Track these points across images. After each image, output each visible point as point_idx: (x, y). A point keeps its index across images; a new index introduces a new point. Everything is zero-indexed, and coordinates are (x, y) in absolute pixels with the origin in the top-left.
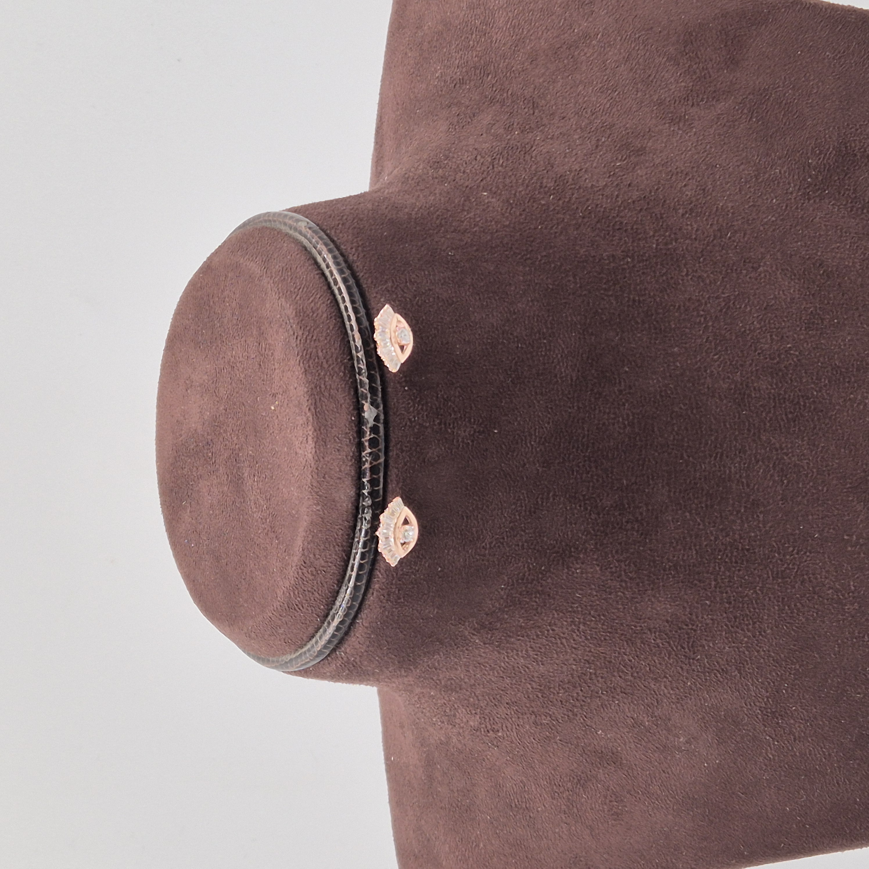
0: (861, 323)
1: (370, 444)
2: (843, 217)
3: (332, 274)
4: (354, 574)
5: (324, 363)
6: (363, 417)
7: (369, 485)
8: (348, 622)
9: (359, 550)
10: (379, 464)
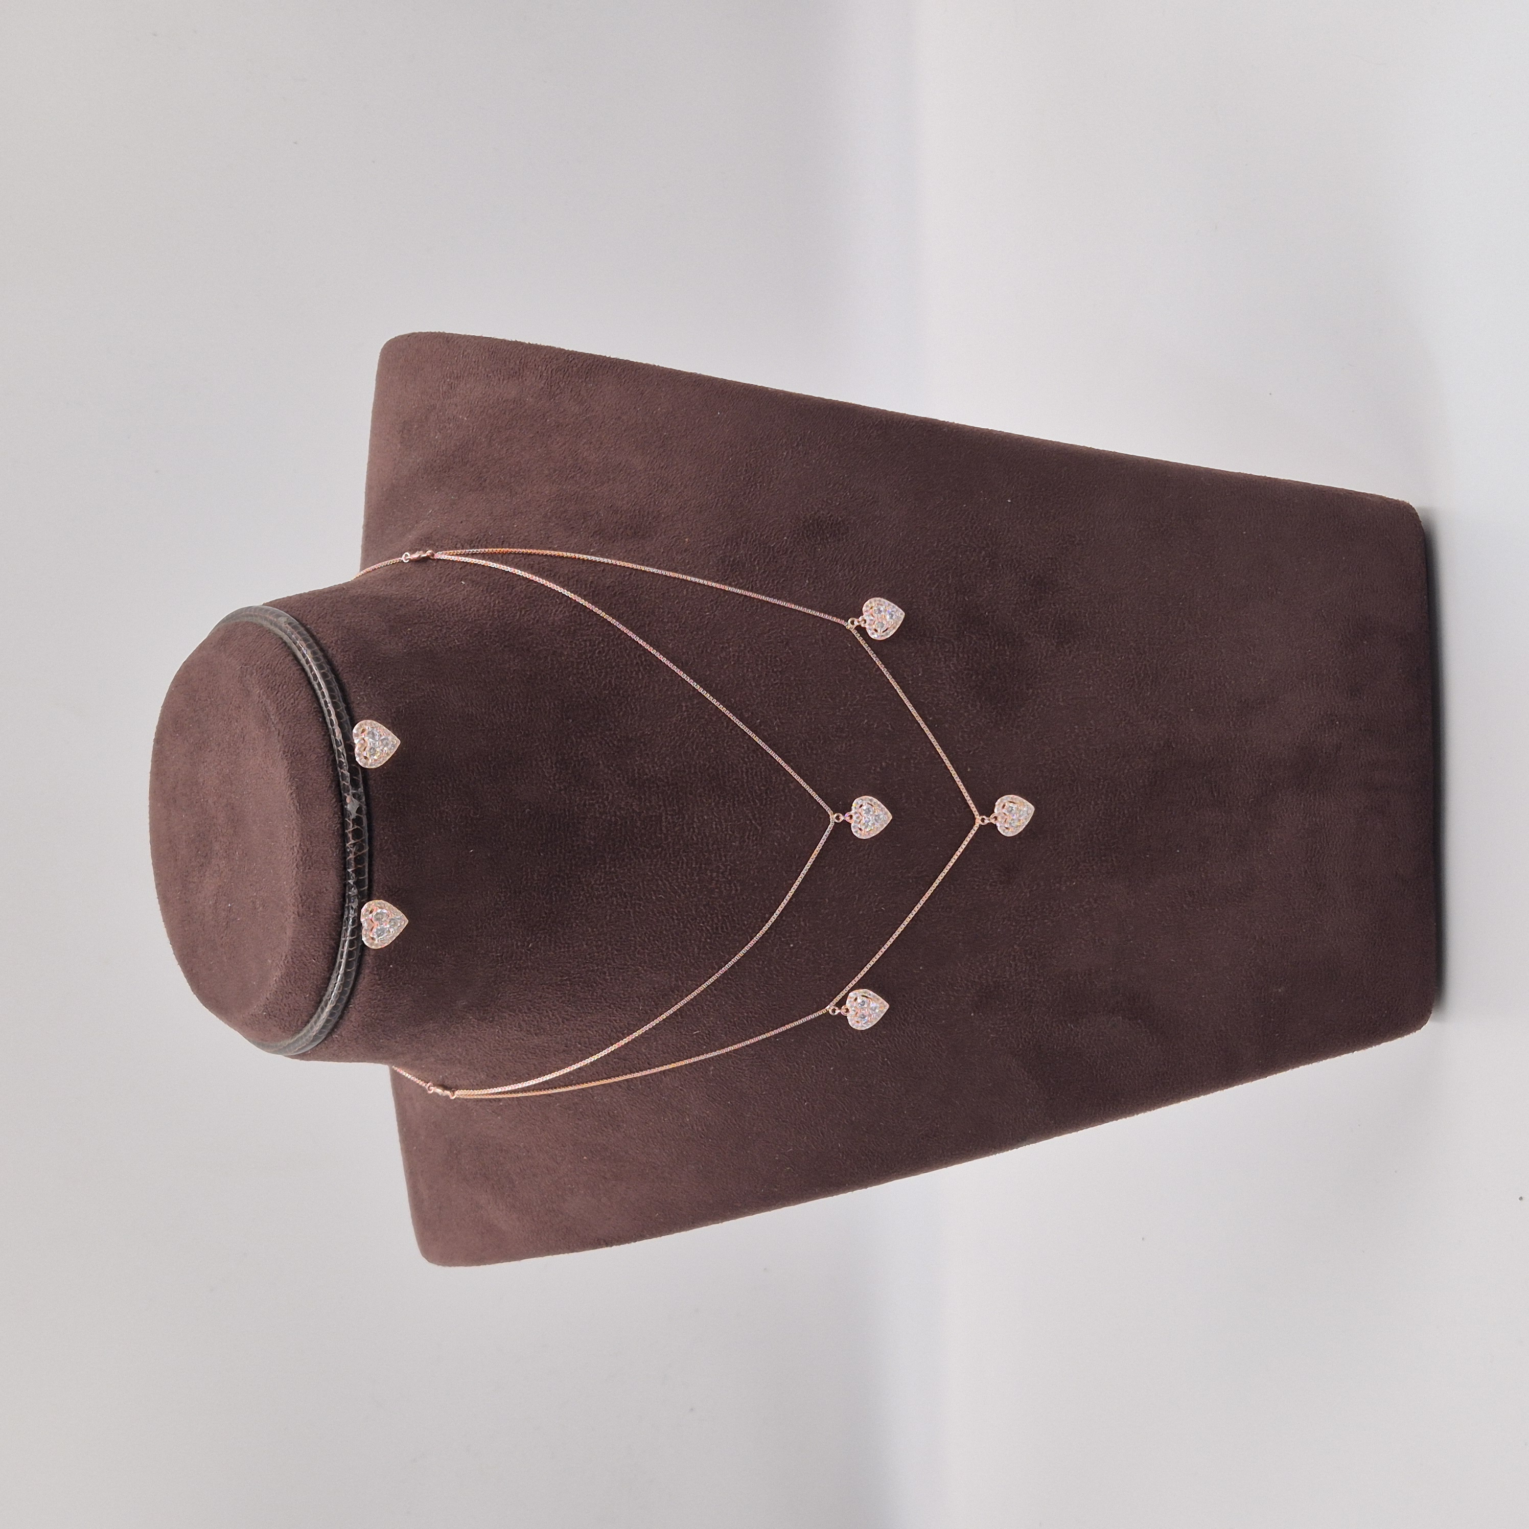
1: (353, 836)
3: (311, 668)
6: (346, 809)
7: (354, 875)
9: (347, 938)
10: (364, 854)
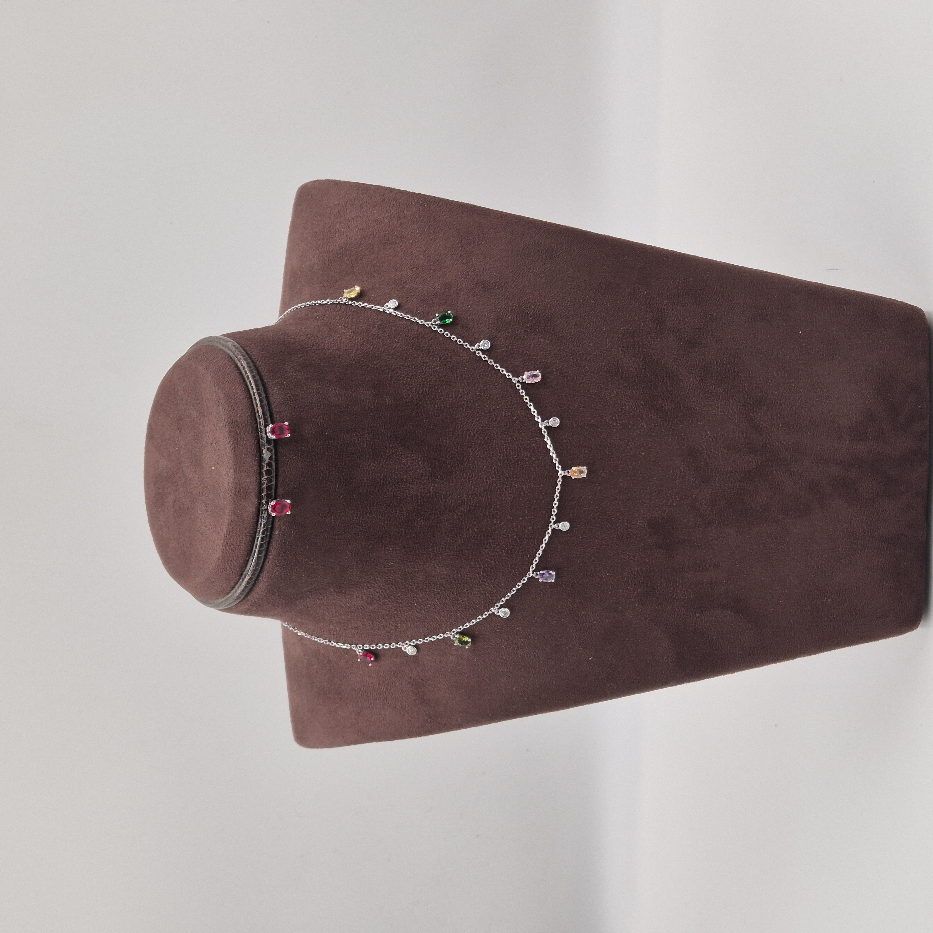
0: (556, 406)
1: (266, 473)
2: (547, 344)
3: (246, 373)
4: (257, 550)
5: (240, 425)
6: (263, 457)
7: (265, 497)
8: (254, 579)
9: (260, 536)
10: (272, 485)
